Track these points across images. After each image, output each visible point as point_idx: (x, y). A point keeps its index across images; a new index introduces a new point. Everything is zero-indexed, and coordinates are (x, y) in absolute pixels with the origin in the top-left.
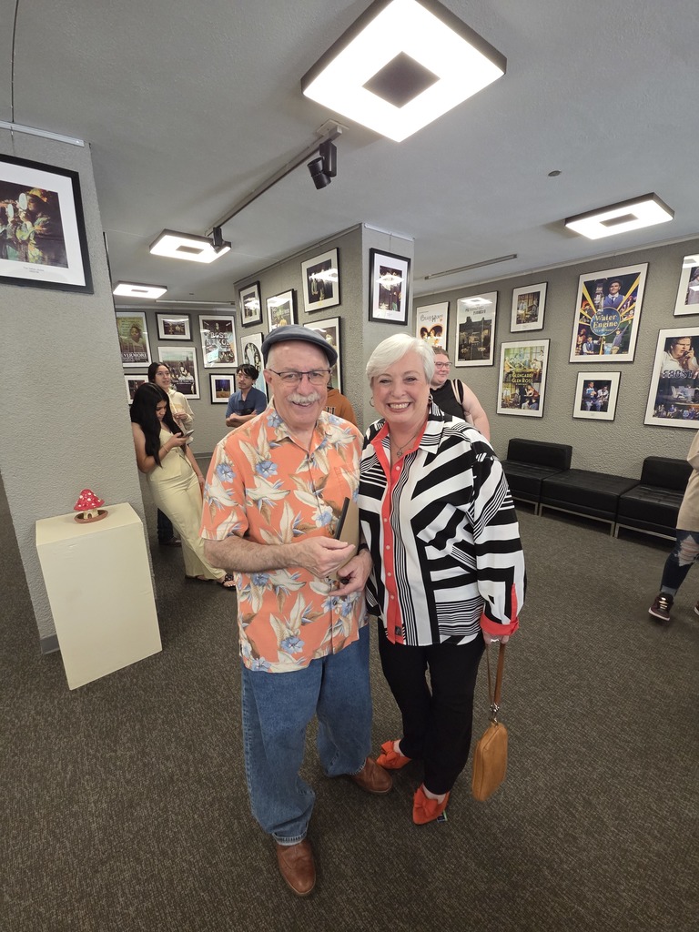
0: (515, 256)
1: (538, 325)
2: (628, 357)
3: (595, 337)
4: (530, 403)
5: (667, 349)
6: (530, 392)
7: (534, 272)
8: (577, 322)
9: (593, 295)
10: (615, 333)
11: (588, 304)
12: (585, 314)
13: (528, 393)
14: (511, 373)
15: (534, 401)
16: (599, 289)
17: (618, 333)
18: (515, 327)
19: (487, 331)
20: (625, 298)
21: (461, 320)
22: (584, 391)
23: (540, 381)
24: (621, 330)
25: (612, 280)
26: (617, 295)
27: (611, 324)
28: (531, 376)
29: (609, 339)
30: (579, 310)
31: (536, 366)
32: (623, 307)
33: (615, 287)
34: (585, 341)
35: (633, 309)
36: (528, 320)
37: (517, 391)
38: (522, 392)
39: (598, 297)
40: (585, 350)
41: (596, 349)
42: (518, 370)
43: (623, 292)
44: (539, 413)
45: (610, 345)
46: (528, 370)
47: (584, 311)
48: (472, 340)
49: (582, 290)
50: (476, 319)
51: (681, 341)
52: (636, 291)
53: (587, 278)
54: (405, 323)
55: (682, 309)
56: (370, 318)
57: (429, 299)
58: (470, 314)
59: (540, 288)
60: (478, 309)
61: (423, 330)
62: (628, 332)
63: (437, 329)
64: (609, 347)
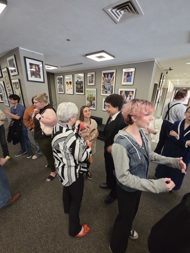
0: (82, 64)
1: (93, 84)
3: (106, 89)
4: (93, 106)
5: (120, 94)
6: (93, 103)
7: (92, 68)
8: (102, 84)
9: (105, 77)
10: (110, 88)
11: (104, 80)
12: (104, 82)
13: (92, 103)
14: (88, 97)
15: (94, 105)
16: (106, 76)
17: (111, 88)
18: (89, 84)
19: (82, 85)
20: (112, 79)
21: (76, 81)
22: (104, 103)
23: (95, 100)
24: (111, 87)
25: (109, 73)
26: (110, 78)
27: (109, 86)
28: (93, 98)
29: (109, 90)
31: (94, 96)
32: (111, 81)
33: (109, 76)
34: (104, 90)
35: (113, 82)
37: (90, 102)
38: (91, 103)
39: (106, 78)
40: (104, 92)
41: (106, 92)
42: (90, 96)
43: (111, 77)
44: (95, 109)
45: (109, 91)
46: (92, 97)
47: (103, 81)
49: (103, 75)
50: (80, 80)
51: (123, 92)
53: (103, 72)
54: (44, 82)
55: (123, 83)
56: (28, 80)
57: (68, 73)
58: (78, 79)
59: (94, 73)
60: (80, 78)
61: (67, 82)
62: (112, 88)
63: (70, 83)
64: (109, 92)
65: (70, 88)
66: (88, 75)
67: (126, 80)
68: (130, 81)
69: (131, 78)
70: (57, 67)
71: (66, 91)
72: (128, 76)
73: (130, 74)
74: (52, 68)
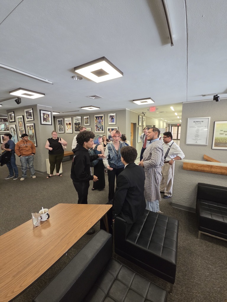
0: (79, 111)
1: (89, 124)
2: (103, 132)
3: (98, 128)
5: (108, 131)
8: (95, 124)
9: (97, 120)
10: (101, 127)
16: (98, 118)
18: (85, 125)
19: (80, 125)
20: (102, 120)
30: (95, 122)
32: (101, 122)
33: (100, 118)
36: (87, 123)
41: (99, 130)
43: (101, 119)
48: (77, 127)
50: (77, 122)
51: (110, 129)
52: (103, 120)
53: (95, 116)
54: (52, 125)
55: (110, 123)
56: (41, 124)
57: (68, 116)
58: (76, 121)
59: (88, 117)
60: (78, 120)
61: (67, 124)
62: (103, 127)
63: (70, 124)
64: (100, 130)
65: (70, 128)
66: (84, 118)
67: (111, 121)
68: (114, 122)
69: (114, 120)
70: (59, 113)
71: (66, 130)
72: (112, 119)
73: (113, 117)
74: (54, 113)
